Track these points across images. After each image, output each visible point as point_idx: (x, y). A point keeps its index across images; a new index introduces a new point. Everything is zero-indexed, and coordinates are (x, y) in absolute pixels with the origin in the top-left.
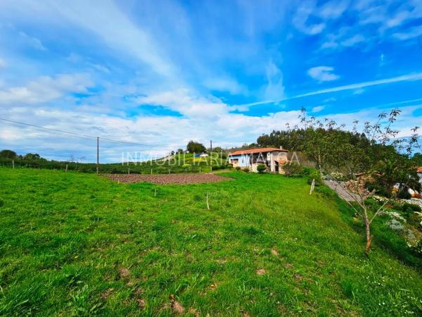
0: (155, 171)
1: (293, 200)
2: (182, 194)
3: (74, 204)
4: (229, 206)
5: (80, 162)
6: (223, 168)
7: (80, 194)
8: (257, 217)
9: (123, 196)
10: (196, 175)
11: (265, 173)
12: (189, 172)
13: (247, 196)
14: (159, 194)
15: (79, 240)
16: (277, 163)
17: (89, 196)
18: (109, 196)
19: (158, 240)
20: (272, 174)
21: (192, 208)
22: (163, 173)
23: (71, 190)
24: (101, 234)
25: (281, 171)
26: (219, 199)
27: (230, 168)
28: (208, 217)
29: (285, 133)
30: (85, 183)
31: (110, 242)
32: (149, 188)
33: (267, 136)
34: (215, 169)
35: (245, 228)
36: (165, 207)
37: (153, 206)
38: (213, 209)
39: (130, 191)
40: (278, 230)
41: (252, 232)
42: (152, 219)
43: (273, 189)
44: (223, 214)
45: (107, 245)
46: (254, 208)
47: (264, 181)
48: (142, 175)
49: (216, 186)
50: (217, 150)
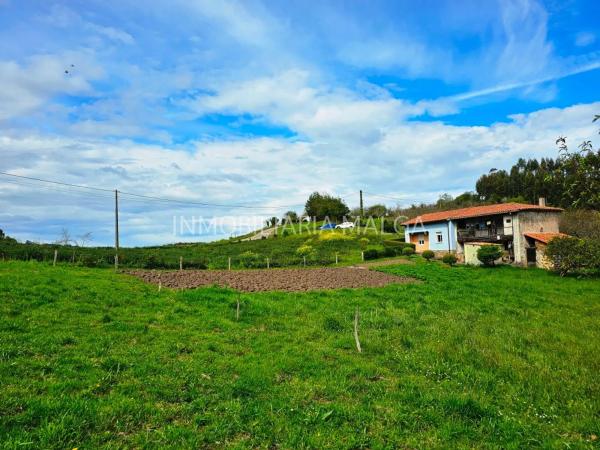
0: (236, 263)
1: (579, 334)
2: (298, 314)
3: (71, 335)
4: (408, 345)
5: (81, 244)
6: (389, 254)
7: (82, 312)
8: (483, 376)
9: (170, 318)
10: (328, 270)
11: (499, 266)
12: (310, 263)
13: (453, 322)
14: (244, 314)
15: (80, 413)
16: (531, 240)
17: (100, 316)
18: (141, 317)
19: (245, 419)
20: (519, 267)
21: (321, 347)
22: (254, 267)
23: (65, 303)
24: (125, 400)
25: (542, 261)
26: (384, 327)
27: (408, 254)
28: (358, 371)
29: (550, 166)
30: (92, 290)
31: (144, 419)
32: (223, 300)
33: (503, 174)
34: (371, 256)
35: (453, 402)
36: (260, 345)
37: (234, 341)
38: (370, 351)
39: (184, 306)
40: (541, 412)
41: (471, 412)
42: (231, 370)
43: (521, 305)
44: (394, 364)
45: (138, 426)
46: (473, 353)
47: (498, 286)
48: (210, 272)
49: (374, 295)
50: (376, 211)
